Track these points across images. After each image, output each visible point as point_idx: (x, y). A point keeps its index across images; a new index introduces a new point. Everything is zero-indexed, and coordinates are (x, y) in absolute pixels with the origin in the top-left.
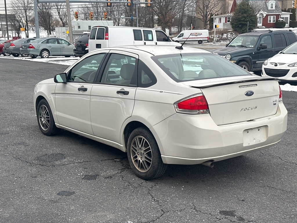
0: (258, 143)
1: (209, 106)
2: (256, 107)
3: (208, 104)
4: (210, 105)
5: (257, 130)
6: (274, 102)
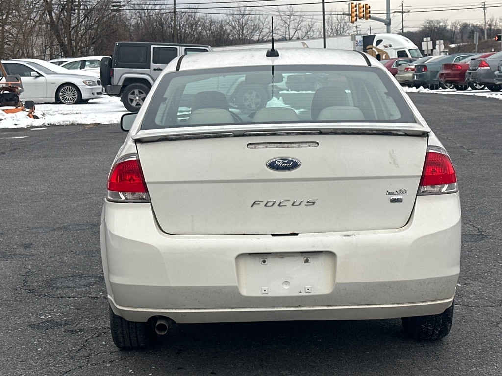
0: (301, 294)
1: (147, 185)
2: (314, 203)
3: (146, 181)
4: (149, 183)
5: (302, 259)
6: (392, 193)
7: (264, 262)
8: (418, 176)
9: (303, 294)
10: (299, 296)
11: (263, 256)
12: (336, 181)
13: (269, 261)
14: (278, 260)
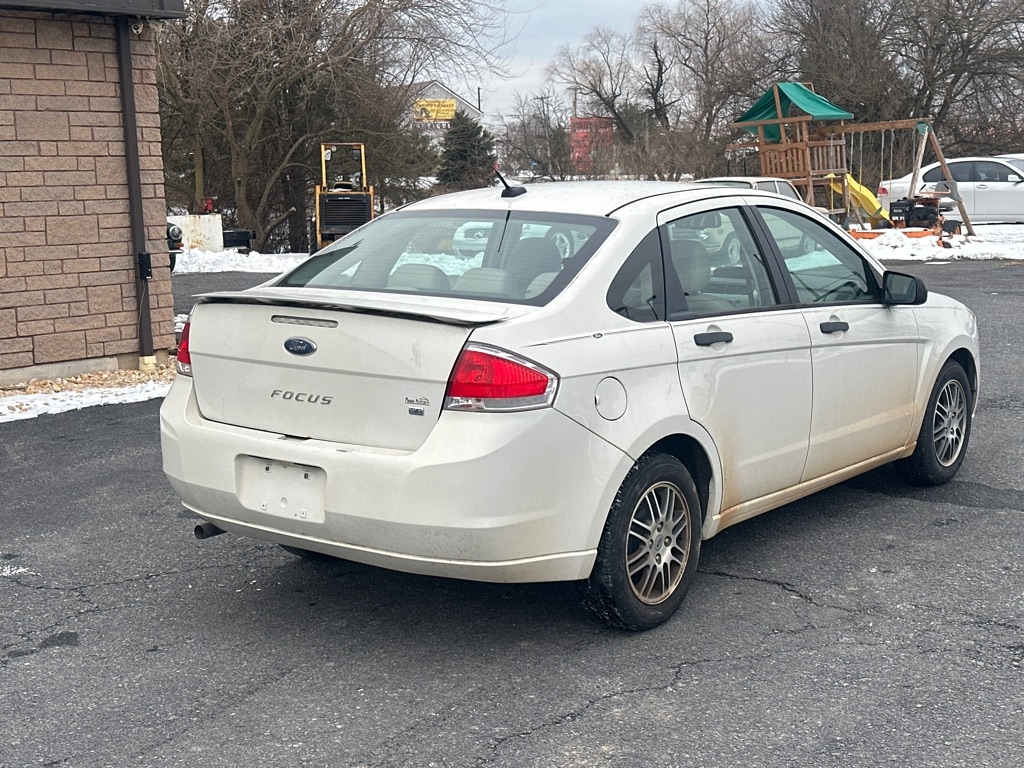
0: (296, 518)
2: (329, 402)
3: (190, 350)
5: (302, 474)
6: (411, 402)
7: (267, 469)
8: (442, 382)
9: (298, 518)
10: (294, 520)
11: (268, 462)
12: (352, 376)
13: (273, 468)
14: (281, 468)
